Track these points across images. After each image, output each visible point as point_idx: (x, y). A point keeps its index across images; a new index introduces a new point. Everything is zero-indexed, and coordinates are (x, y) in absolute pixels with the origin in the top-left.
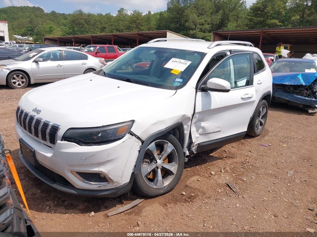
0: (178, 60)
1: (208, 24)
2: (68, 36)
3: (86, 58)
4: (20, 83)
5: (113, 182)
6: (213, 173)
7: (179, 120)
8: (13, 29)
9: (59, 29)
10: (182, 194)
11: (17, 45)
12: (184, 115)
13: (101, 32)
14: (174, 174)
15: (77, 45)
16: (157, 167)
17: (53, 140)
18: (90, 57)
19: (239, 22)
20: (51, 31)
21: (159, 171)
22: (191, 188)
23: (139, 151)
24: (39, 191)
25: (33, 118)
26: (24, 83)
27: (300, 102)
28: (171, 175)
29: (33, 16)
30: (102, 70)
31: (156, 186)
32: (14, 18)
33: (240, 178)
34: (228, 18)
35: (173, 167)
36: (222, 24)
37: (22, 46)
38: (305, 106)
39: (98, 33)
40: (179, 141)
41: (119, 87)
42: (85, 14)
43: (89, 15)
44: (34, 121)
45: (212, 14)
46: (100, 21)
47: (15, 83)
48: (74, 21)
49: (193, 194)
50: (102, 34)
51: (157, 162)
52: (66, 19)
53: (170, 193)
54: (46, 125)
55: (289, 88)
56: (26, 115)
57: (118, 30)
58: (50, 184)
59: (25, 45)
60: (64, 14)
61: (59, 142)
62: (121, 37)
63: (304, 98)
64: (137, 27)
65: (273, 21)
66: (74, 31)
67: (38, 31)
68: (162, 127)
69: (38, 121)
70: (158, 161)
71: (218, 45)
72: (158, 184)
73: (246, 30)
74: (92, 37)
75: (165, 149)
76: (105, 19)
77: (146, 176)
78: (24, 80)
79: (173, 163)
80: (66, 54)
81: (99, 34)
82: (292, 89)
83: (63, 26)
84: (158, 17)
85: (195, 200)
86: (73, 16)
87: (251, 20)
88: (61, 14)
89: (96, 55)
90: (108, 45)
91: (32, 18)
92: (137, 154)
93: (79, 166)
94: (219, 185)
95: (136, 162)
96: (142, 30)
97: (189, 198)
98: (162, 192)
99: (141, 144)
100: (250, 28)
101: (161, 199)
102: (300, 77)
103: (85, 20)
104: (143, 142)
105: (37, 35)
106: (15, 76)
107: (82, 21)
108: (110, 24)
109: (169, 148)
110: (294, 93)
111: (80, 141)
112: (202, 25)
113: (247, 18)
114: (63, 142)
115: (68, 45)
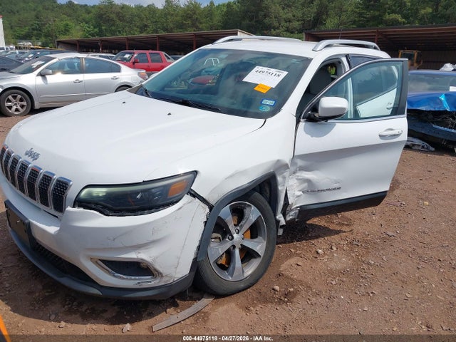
0: (265, 69)
1: (298, 21)
2: (91, 38)
3: (118, 70)
4: (19, 107)
5: (162, 276)
6: (320, 251)
7: (270, 169)
8: (12, 28)
9: (78, 27)
10: (273, 289)
11: (17, 52)
12: (278, 161)
13: (141, 33)
14: (260, 256)
15: (105, 51)
16: (234, 247)
17: (59, 206)
18: (124, 68)
19: (344, 17)
20: (66, 30)
21: (237, 252)
22: (287, 277)
23: (206, 222)
24: (40, 287)
25: (27, 167)
26: (25, 108)
27: (442, 137)
28: (255, 258)
29: (40, 8)
30: (141, 86)
31: (232, 277)
32: (12, 11)
33: (363, 259)
34: (327, 12)
35: (259, 246)
36: (318, 20)
37: (23, 53)
38: (450, 142)
39: (136, 33)
40: (269, 203)
41: (169, 114)
42: (118, 5)
43: (123, 7)
44: (28, 172)
45: (303, 5)
46: (139, 16)
47: (10, 107)
48: (100, 16)
49: (292, 290)
50: (142, 35)
51: (233, 238)
52: (89, 12)
53: (254, 287)
54: (47, 179)
55: (426, 115)
56: (15, 161)
57: (166, 30)
58: (56, 278)
59: (28, 51)
60: (86, 5)
61: (69, 209)
62: (171, 40)
63: (448, 130)
64: (194, 25)
65: (393, 16)
66: (101, 31)
67: (48, 31)
68: (244, 181)
69: (35, 173)
70: (235, 236)
71: (327, 46)
72: (235, 274)
73: (354, 29)
74: (128, 39)
75: (246, 216)
76: (147, 13)
77: (216, 262)
78: (25, 103)
79: (260, 238)
80: (87, 65)
81: (137, 35)
82: (431, 116)
83: (84, 23)
84: (225, 9)
85: (295, 300)
86: (99, 7)
87: (361, 15)
88: (81, 6)
89: (134, 65)
90: (151, 51)
91: (39, 11)
92: (202, 227)
93: (104, 249)
94: (331, 272)
95: (201, 241)
96: (201, 30)
97: (286, 296)
98: (242, 285)
99: (208, 210)
100: (358, 26)
101: (240, 297)
102: (442, 98)
103: (118, 14)
104: (211, 208)
105: (46, 36)
106: (10, 97)
107: (113, 16)
108: (155, 20)
109: (253, 214)
110: (433, 123)
111: (105, 207)
112: (290, 21)
113: (355, 12)
114: (76, 209)
115: (92, 52)
